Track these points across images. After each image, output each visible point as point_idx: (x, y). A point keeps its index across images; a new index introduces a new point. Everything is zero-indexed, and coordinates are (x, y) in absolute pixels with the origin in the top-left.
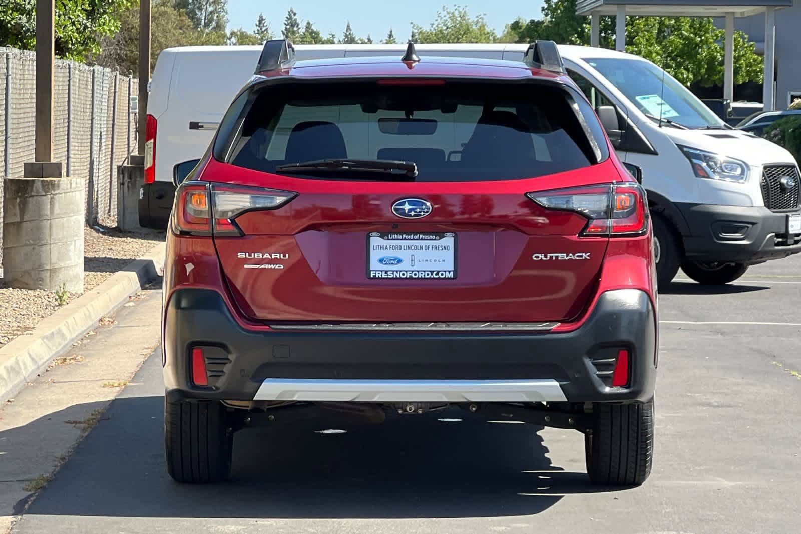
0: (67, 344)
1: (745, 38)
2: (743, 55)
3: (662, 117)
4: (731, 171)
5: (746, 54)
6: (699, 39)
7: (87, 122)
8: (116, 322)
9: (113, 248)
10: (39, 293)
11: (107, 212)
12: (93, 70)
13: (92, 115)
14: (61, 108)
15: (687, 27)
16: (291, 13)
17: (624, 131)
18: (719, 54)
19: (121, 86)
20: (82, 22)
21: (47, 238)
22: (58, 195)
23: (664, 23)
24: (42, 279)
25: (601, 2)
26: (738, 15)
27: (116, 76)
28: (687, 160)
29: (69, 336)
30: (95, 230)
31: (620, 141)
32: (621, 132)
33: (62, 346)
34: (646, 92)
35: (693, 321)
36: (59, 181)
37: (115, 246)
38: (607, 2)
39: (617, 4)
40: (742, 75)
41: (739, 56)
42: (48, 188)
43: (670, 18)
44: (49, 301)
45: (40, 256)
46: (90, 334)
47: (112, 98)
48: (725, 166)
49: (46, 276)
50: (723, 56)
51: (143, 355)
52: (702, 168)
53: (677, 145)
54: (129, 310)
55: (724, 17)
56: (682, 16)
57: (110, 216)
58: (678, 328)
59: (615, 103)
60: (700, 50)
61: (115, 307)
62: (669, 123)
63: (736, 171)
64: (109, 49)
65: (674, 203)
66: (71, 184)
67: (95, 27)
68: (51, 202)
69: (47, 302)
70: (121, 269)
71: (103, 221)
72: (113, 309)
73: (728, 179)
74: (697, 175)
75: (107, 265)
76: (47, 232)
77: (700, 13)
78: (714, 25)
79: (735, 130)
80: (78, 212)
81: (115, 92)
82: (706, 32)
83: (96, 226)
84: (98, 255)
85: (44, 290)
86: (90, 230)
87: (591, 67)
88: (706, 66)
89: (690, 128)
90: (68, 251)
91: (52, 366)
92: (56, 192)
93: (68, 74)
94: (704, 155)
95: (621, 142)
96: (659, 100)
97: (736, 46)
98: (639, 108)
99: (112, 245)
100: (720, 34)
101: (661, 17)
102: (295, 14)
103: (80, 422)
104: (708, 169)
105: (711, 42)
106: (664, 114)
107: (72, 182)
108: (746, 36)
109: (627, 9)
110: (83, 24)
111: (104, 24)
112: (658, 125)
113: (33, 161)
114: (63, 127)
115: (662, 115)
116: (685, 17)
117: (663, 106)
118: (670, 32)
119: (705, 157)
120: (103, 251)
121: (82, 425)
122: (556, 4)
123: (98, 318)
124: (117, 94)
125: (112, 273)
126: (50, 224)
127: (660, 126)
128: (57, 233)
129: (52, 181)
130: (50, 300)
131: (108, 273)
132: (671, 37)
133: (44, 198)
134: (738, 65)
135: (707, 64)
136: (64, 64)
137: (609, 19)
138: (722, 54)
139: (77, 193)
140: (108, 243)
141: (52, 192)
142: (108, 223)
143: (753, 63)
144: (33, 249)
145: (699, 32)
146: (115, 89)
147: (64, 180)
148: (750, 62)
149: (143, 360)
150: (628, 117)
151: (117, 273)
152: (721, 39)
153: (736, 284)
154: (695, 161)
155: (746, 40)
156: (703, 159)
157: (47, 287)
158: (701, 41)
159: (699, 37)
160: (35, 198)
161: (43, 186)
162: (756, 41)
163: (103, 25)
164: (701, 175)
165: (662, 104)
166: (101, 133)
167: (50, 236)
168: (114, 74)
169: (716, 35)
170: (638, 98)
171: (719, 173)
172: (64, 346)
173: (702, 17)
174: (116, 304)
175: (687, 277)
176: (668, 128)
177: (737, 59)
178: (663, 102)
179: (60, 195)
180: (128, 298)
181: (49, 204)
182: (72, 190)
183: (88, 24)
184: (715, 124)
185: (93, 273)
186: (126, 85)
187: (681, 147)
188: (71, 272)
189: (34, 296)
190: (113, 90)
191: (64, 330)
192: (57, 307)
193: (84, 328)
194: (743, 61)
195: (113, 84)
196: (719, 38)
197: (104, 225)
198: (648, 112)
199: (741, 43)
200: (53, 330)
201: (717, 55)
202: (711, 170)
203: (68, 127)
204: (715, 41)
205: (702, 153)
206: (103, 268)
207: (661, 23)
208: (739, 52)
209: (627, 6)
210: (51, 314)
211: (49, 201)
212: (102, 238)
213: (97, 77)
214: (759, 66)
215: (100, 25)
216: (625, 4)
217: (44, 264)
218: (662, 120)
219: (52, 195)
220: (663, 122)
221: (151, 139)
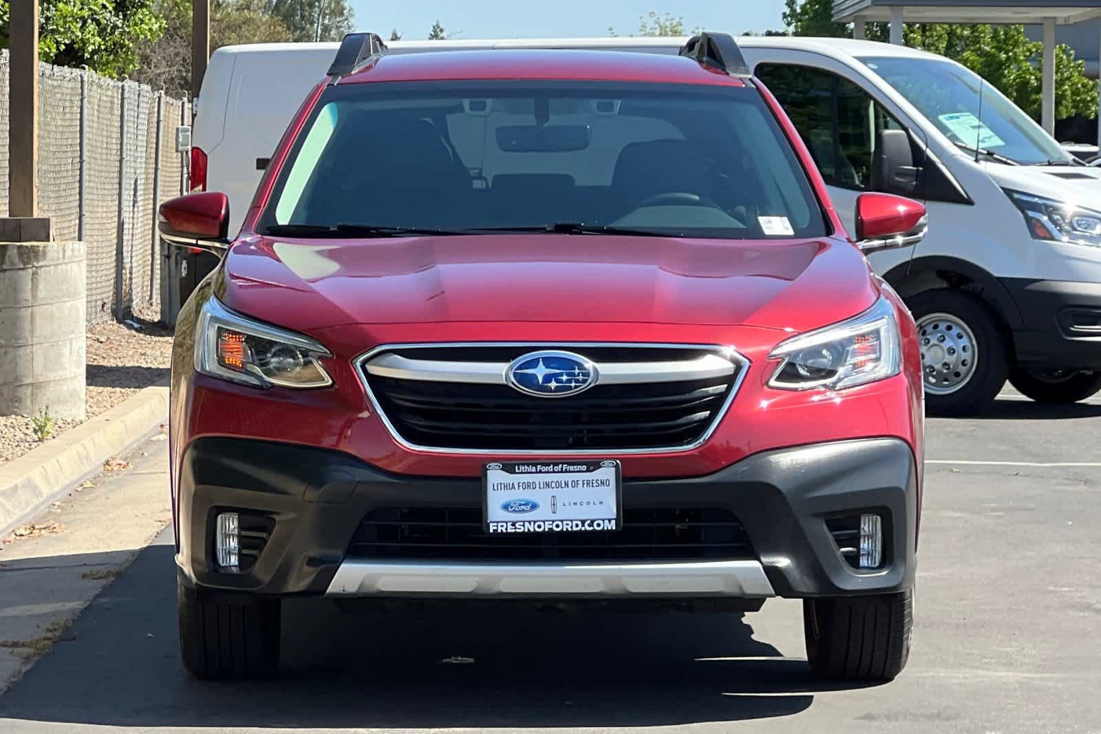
0: (43, 503)
1: (1071, 55)
2: (1068, 79)
3: (980, 147)
4: (1086, 228)
5: (1072, 76)
6: (1004, 56)
7: (112, 163)
8: (131, 466)
9: (149, 352)
10: (14, 421)
11: (148, 298)
12: (123, 86)
13: (121, 155)
14: (70, 141)
15: (988, 39)
16: (436, 28)
17: (921, 169)
18: (1033, 77)
19: (169, 112)
20: (110, 19)
21: (27, 334)
22: (43, 269)
23: (956, 33)
24: (19, 400)
25: (868, 1)
26: (1061, 22)
27: (159, 98)
28: (1020, 212)
29: (46, 491)
30: (125, 324)
31: (915, 182)
32: (918, 170)
33: (32, 506)
34: (953, 108)
35: (1036, 462)
36: (44, 247)
37: (152, 348)
38: (876, 3)
39: (891, 6)
40: (1067, 107)
41: (1061, 80)
42: (28, 257)
43: (963, 26)
44: (26, 434)
45: (16, 363)
46: (85, 486)
47: (155, 130)
48: (1077, 221)
49: (25, 394)
50: (1039, 80)
51: (160, 521)
52: (1043, 226)
53: (1003, 188)
54: (155, 447)
55: (1041, 24)
56: (980, 24)
57: (151, 304)
58: (1015, 473)
59: (906, 125)
60: (1006, 72)
61: (134, 442)
62: (990, 156)
63: (1093, 228)
64: (169, 71)
65: (998, 279)
66: (64, 251)
67: (128, 26)
68: (32, 279)
69: (22, 436)
70: (153, 383)
71: (141, 311)
72: (131, 445)
73: (1081, 242)
74: (1035, 235)
75: (132, 377)
76: (27, 325)
77: (1006, 18)
78: (1026, 36)
79: (1089, 166)
80: (75, 294)
81: (158, 123)
82: (1016, 44)
83: (130, 319)
84: (122, 362)
85: (23, 416)
86: (118, 324)
87: (869, 70)
88: (1015, 94)
89: (1022, 163)
90: (61, 356)
91: (10, 542)
92: (41, 263)
93: (80, 91)
94: (1044, 204)
95: (917, 184)
96: (976, 122)
97: (1058, 66)
98: (945, 134)
99: (149, 348)
100: (1034, 50)
101: (950, 25)
102: (441, 31)
103: (23, 645)
104: (1051, 226)
105: (1021, 61)
106: (983, 141)
107: (66, 248)
108: (1072, 52)
109: (905, 14)
110: (111, 22)
111: (142, 21)
112: (974, 159)
113: (6, 216)
114: (72, 170)
115: (980, 143)
116: (984, 24)
117: (981, 130)
118: (964, 46)
119: (1047, 206)
120: (133, 356)
121: (26, 651)
122: (803, 7)
123: (103, 460)
124: (162, 124)
125: (138, 390)
126: (32, 313)
127: (977, 161)
128: (42, 328)
129: (34, 246)
130: (28, 432)
131: (132, 389)
132: (964, 54)
133: (21, 272)
134: (1060, 93)
135: (1017, 91)
136: (73, 75)
137: (878, 29)
138: (1038, 77)
139: (73, 264)
140: (142, 344)
141: (35, 264)
142: (148, 315)
143: (1082, 89)
144: (6, 353)
145: (1004, 46)
146: (159, 117)
147: (52, 246)
148: (1078, 89)
149: (157, 530)
150: (927, 147)
151: (145, 390)
152: (1035, 57)
153: (1091, 403)
154: (1031, 214)
155: (1072, 57)
156: (1044, 211)
157: (28, 411)
158: (1008, 58)
159: (1004, 53)
160: (8, 272)
161: (20, 254)
162: (1086, 60)
163: (141, 24)
164: (1041, 234)
165: (979, 127)
166: (136, 181)
167: (32, 331)
168: (157, 94)
169: (1029, 50)
170: (941, 118)
171: (1067, 232)
172: (37, 507)
173: (1007, 25)
174: (138, 436)
175: (1018, 392)
176: (989, 164)
177: (1059, 84)
178: (981, 124)
179: (48, 269)
180: (160, 429)
181: (30, 282)
182: (66, 261)
183: (119, 23)
184: (1059, 158)
185: (109, 389)
186: (177, 113)
187: (1009, 192)
188: (65, 388)
189: (6, 426)
190: (155, 119)
191: (38, 480)
192: (36, 444)
193: (77, 476)
194: (1067, 87)
195: (156, 109)
196: (1033, 55)
197: (142, 318)
198: (957, 139)
199: (1065, 62)
200: (18, 481)
201: (1030, 79)
202: (1056, 227)
203: (81, 169)
204: (1027, 59)
205: (1040, 202)
206: (127, 382)
207: (951, 34)
208: (1062, 74)
209: (905, 7)
210: (22, 455)
211: (30, 277)
212: (135, 336)
213: (129, 97)
214: (1090, 93)
215: (136, 24)
216: (903, 5)
217: (21, 377)
218: (980, 150)
219: (34, 269)
220: (982, 154)
221: (198, 185)
